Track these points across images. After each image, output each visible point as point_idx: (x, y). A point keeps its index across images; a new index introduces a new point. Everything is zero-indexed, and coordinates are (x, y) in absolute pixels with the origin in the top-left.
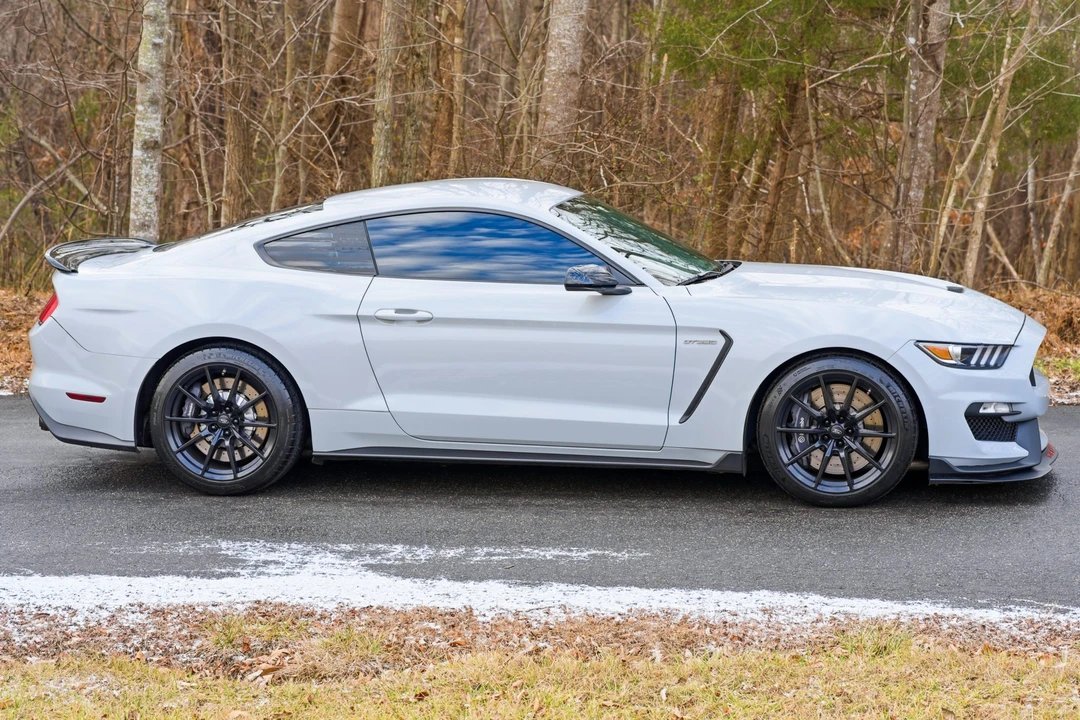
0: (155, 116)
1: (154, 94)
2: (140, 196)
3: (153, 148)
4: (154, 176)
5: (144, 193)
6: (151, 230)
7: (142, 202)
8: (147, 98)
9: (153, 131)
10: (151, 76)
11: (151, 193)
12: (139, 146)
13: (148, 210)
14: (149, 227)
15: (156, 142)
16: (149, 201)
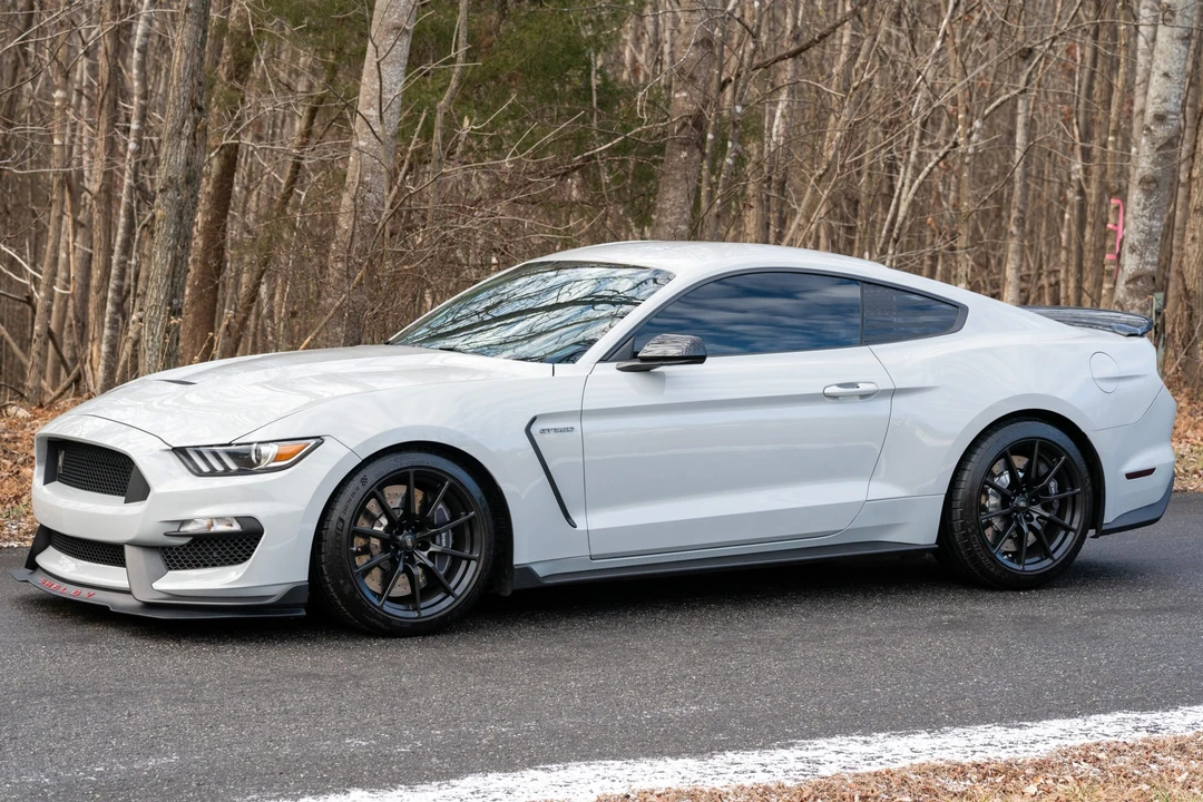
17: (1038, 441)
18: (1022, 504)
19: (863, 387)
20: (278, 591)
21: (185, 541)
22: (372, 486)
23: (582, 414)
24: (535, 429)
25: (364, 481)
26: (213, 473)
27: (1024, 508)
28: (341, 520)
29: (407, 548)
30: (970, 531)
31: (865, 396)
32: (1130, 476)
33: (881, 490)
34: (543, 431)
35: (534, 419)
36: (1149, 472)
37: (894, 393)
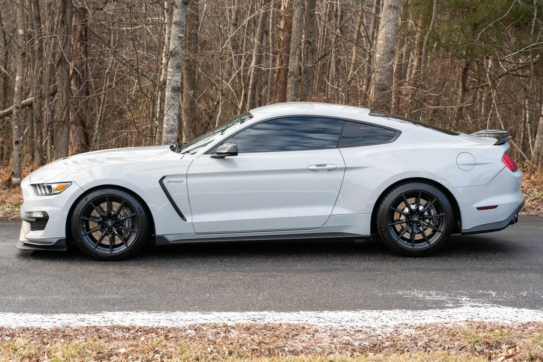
0: (178, 74)
1: (178, 63)
2: (170, 116)
3: (177, 91)
4: (177, 105)
5: (172, 114)
6: (175, 133)
7: (171, 119)
8: (175, 65)
9: (178, 82)
10: (178, 54)
11: (175, 114)
12: (170, 90)
13: (174, 123)
14: (174, 132)
15: (179, 88)
16: (174, 118)
17: (420, 192)
18: (415, 219)
19: (328, 167)
20: (55, 241)
21: (34, 220)
22: (89, 202)
23: (187, 175)
24: (165, 181)
25: (86, 200)
26: (42, 195)
27: (417, 221)
28: (77, 214)
29: (109, 226)
30: (383, 230)
31: (330, 170)
32: (479, 209)
33: (339, 211)
34: (168, 182)
35: (164, 177)
36: (495, 207)
37: (345, 169)
